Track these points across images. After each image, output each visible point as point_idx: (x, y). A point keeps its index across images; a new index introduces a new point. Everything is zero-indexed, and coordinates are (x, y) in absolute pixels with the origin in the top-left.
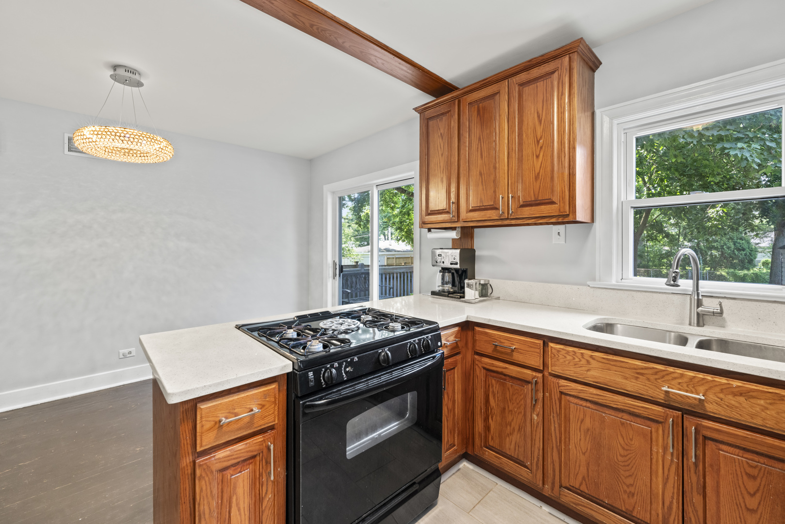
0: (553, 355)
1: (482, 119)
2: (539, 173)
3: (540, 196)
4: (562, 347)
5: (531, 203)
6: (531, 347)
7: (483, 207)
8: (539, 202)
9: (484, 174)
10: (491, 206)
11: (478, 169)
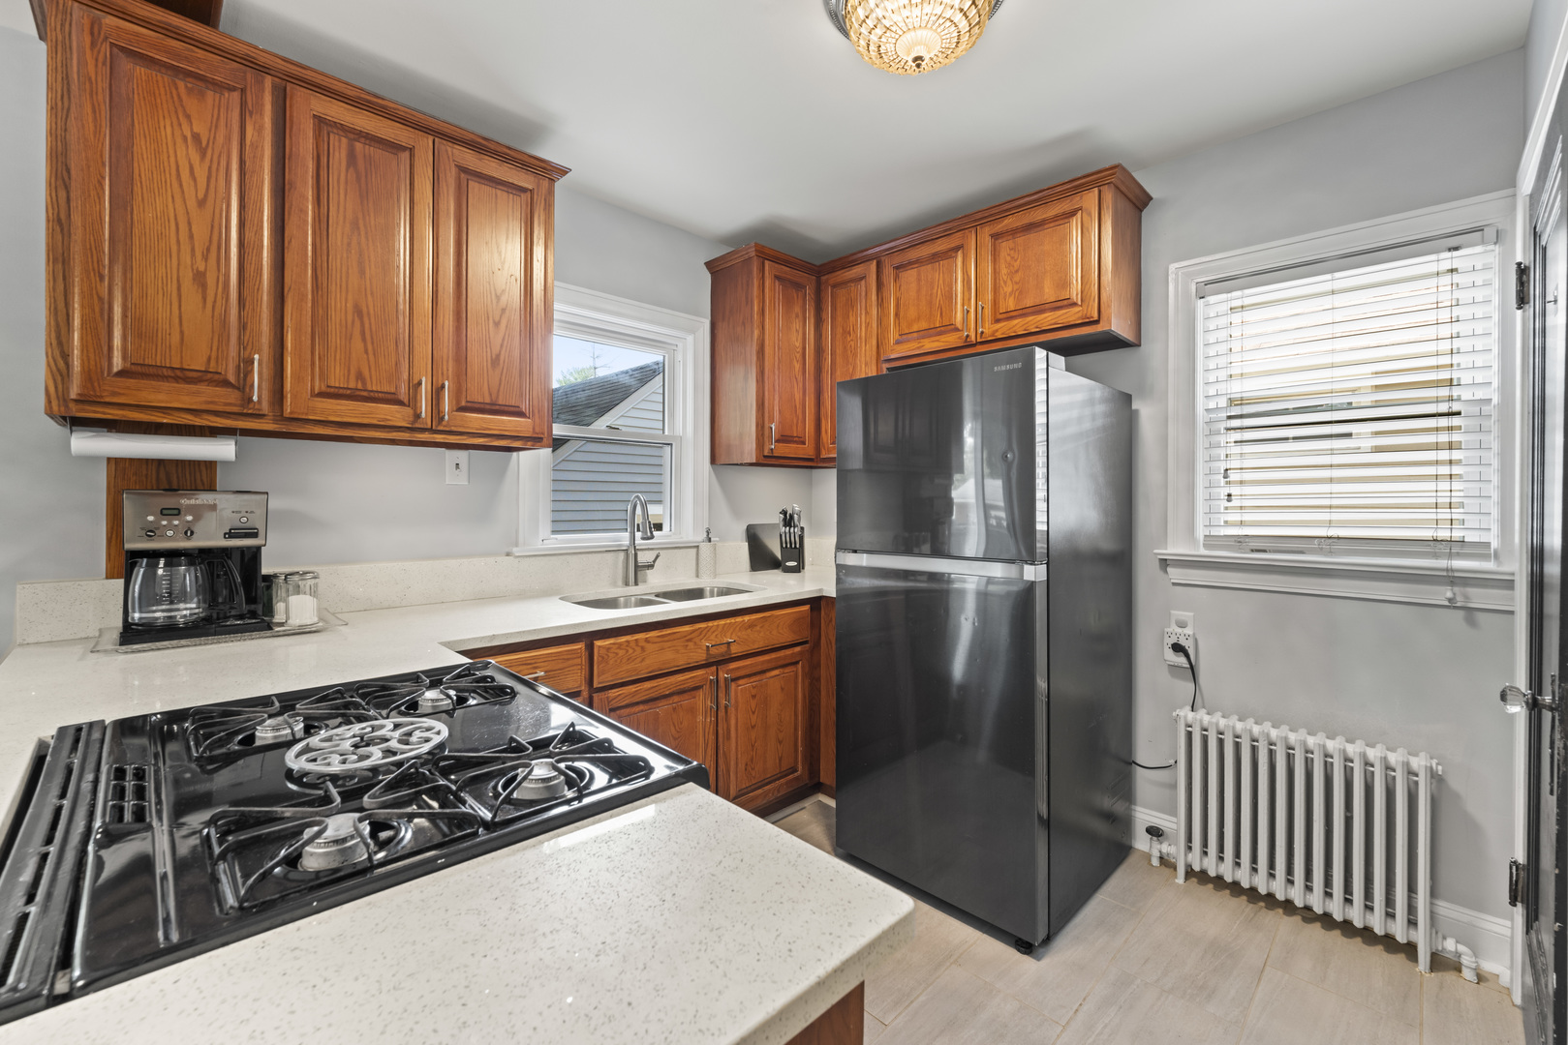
0: (600, 659)
1: (363, 179)
2: (498, 356)
3: (500, 398)
4: (611, 641)
5: (482, 406)
6: (568, 659)
7: (365, 394)
8: (497, 407)
9: (369, 314)
10: (389, 396)
11: (350, 297)
